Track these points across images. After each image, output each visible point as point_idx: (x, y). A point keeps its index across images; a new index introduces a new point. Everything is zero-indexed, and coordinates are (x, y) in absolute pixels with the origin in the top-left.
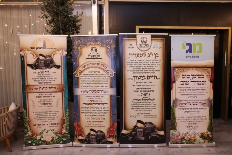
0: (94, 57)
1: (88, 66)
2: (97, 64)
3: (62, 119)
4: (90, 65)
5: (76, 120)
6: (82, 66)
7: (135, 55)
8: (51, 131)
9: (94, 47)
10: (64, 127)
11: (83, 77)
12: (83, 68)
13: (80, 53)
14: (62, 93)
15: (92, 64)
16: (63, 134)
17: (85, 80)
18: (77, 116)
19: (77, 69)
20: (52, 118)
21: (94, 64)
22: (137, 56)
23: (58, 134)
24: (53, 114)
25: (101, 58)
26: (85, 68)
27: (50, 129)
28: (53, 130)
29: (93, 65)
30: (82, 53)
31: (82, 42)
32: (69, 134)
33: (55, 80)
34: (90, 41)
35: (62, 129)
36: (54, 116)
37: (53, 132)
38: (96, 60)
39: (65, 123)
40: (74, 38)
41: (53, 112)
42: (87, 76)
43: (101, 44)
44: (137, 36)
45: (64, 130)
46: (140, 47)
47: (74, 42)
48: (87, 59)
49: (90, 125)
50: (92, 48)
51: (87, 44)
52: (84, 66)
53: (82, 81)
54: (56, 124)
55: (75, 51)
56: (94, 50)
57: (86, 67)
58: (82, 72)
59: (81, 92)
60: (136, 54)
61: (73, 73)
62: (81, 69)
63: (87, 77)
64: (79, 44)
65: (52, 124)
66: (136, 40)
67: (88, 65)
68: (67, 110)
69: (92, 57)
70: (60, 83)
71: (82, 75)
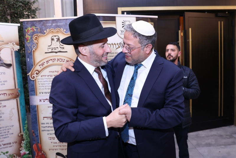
0: (56, 51)
1: (49, 64)
2: (60, 60)
3: (20, 135)
4: (51, 62)
5: (35, 141)
6: (40, 64)
7: (114, 45)
8: (4, 154)
9: (55, 36)
10: (23, 145)
11: (41, 79)
12: (41, 66)
13: (36, 45)
14: (17, 100)
15: (53, 60)
16: (23, 156)
17: (44, 84)
18: (37, 135)
19: (32, 68)
20: (4, 136)
21: (57, 60)
22: (117, 47)
23: (15, 156)
24: (4, 131)
25: (67, 52)
26: (44, 66)
27: (2, 152)
28: (7, 152)
29: (56, 62)
30: (39, 44)
31: (37, 29)
32: (31, 154)
33: (5, 83)
34: (50, 27)
35: (21, 149)
36: (7, 133)
37: (7, 154)
38: (58, 54)
39: (24, 140)
40: (26, 23)
41: (5, 128)
42: (47, 77)
43: (65, 30)
44: (117, 19)
45: (23, 150)
46: (122, 34)
47: (26, 28)
48: (46, 53)
49: (55, 148)
50: (53, 37)
51: (45, 31)
52: (43, 64)
53: (41, 85)
54: (10, 143)
55: (28, 42)
56: (56, 40)
57: (46, 65)
58: (39, 72)
59: (40, 100)
60: (116, 43)
61: (28, 75)
62: (38, 68)
63: (47, 79)
64: (33, 32)
65: (5, 144)
66: (115, 24)
67: (47, 62)
68: (25, 122)
69: (54, 50)
70: (14, 88)
71: (40, 76)
